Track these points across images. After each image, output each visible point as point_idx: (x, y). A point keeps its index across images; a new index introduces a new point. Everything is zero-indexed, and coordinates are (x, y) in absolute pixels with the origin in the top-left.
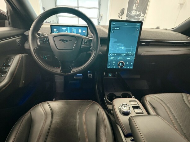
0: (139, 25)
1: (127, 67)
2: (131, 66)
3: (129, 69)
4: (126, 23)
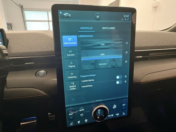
0: (127, 16)
1: (115, 115)
2: (123, 110)
3: (121, 118)
4: (98, 13)
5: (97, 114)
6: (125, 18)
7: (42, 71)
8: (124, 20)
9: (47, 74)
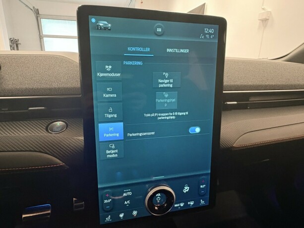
0: (210, 30)
1: (186, 204)
2: (202, 196)
3: (197, 209)
4: (159, 24)
5: (154, 201)
6: (207, 34)
7: (59, 124)
8: (205, 37)
9: (66, 128)
